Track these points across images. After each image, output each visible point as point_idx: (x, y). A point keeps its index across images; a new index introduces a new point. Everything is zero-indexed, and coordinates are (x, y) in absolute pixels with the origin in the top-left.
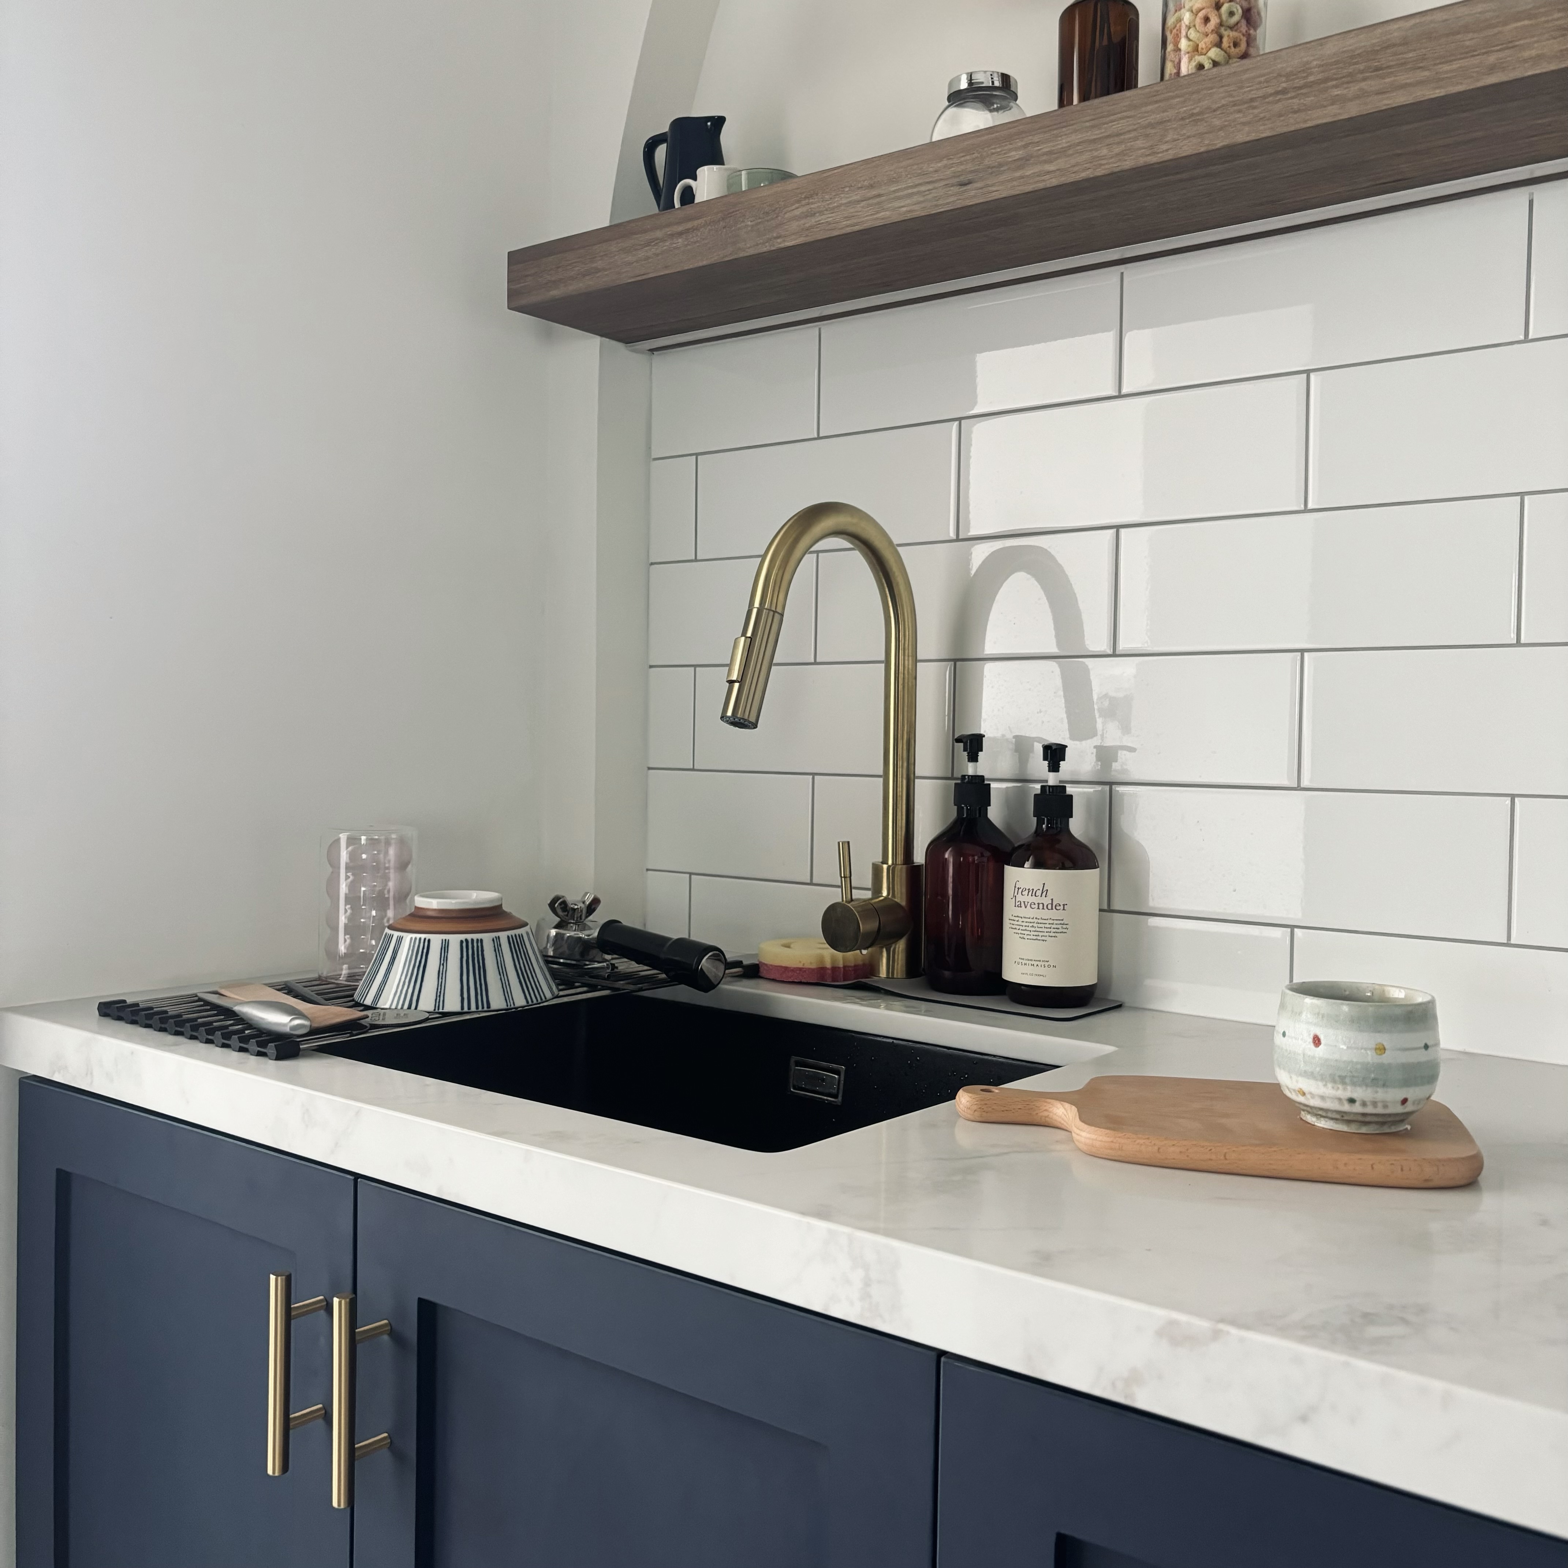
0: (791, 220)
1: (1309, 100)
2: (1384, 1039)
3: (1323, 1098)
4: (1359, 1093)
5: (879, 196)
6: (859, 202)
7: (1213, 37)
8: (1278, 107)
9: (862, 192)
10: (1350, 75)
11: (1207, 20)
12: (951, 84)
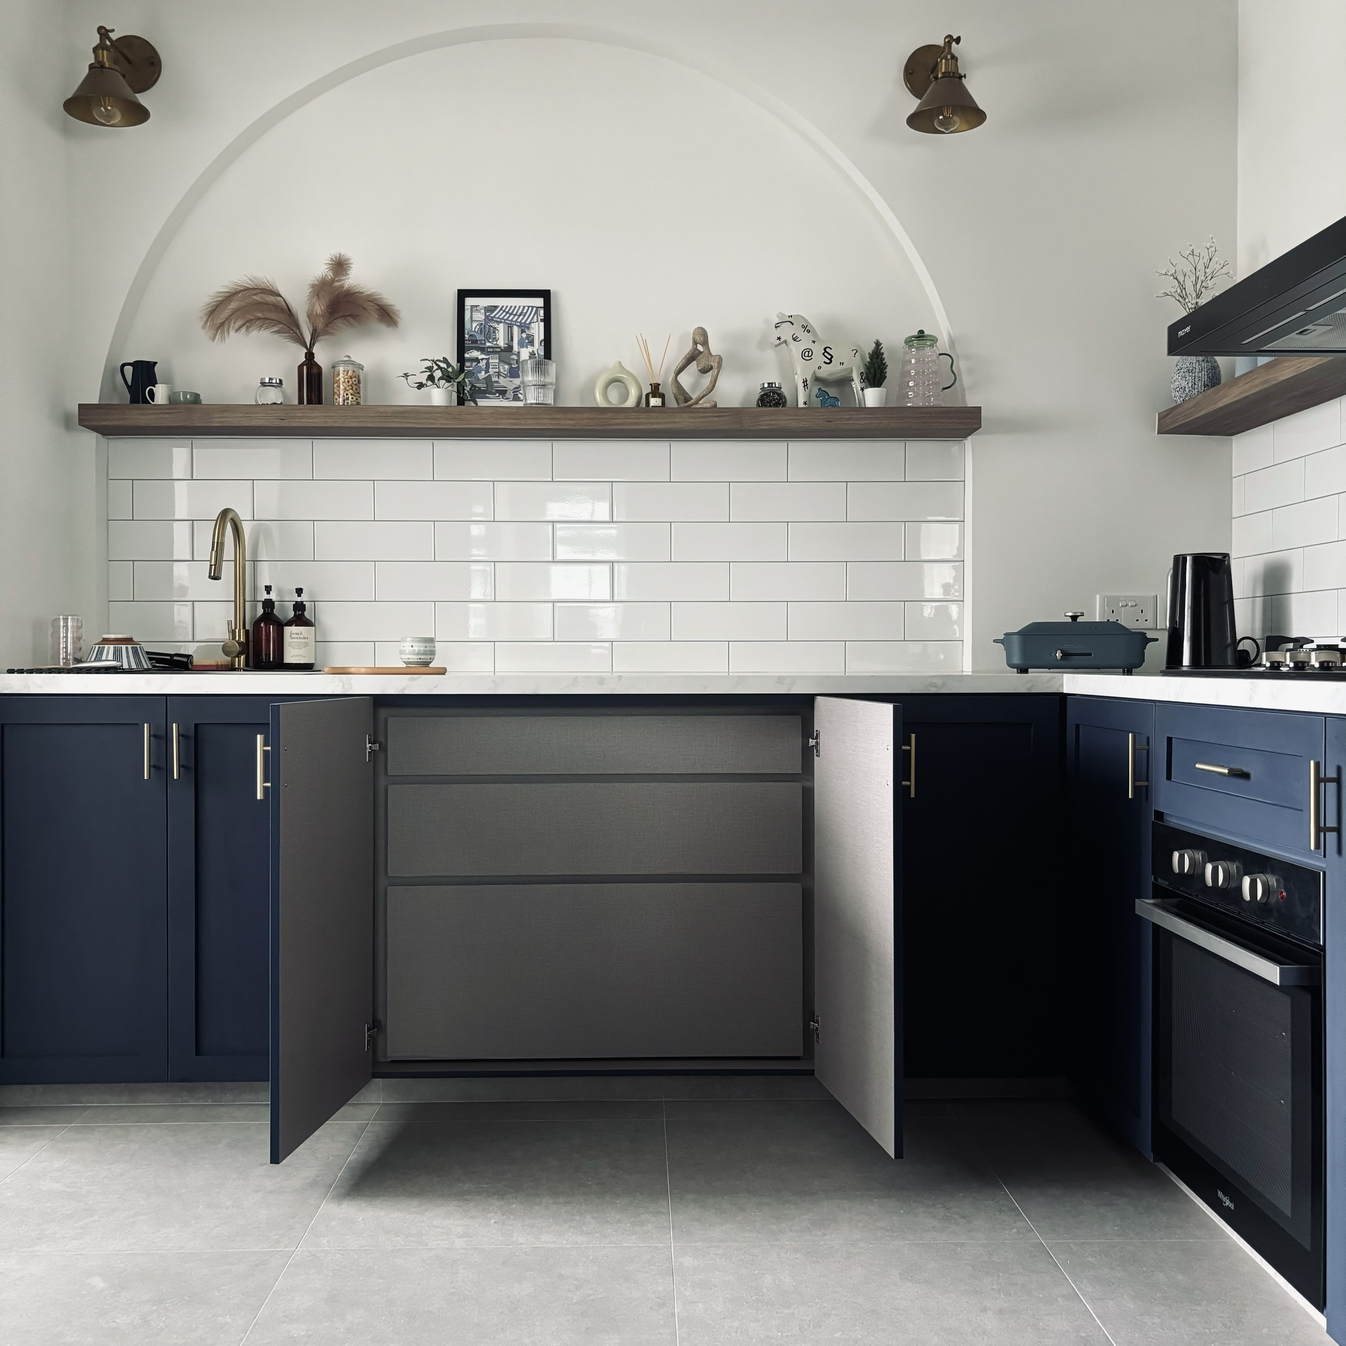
0: (216, 418)
1: (387, 420)
2: (427, 645)
3: (414, 659)
4: (422, 657)
5: (251, 417)
6: (243, 417)
7: (350, 387)
8: (379, 420)
9: (245, 414)
10: (397, 416)
11: (348, 382)
12: (262, 379)
